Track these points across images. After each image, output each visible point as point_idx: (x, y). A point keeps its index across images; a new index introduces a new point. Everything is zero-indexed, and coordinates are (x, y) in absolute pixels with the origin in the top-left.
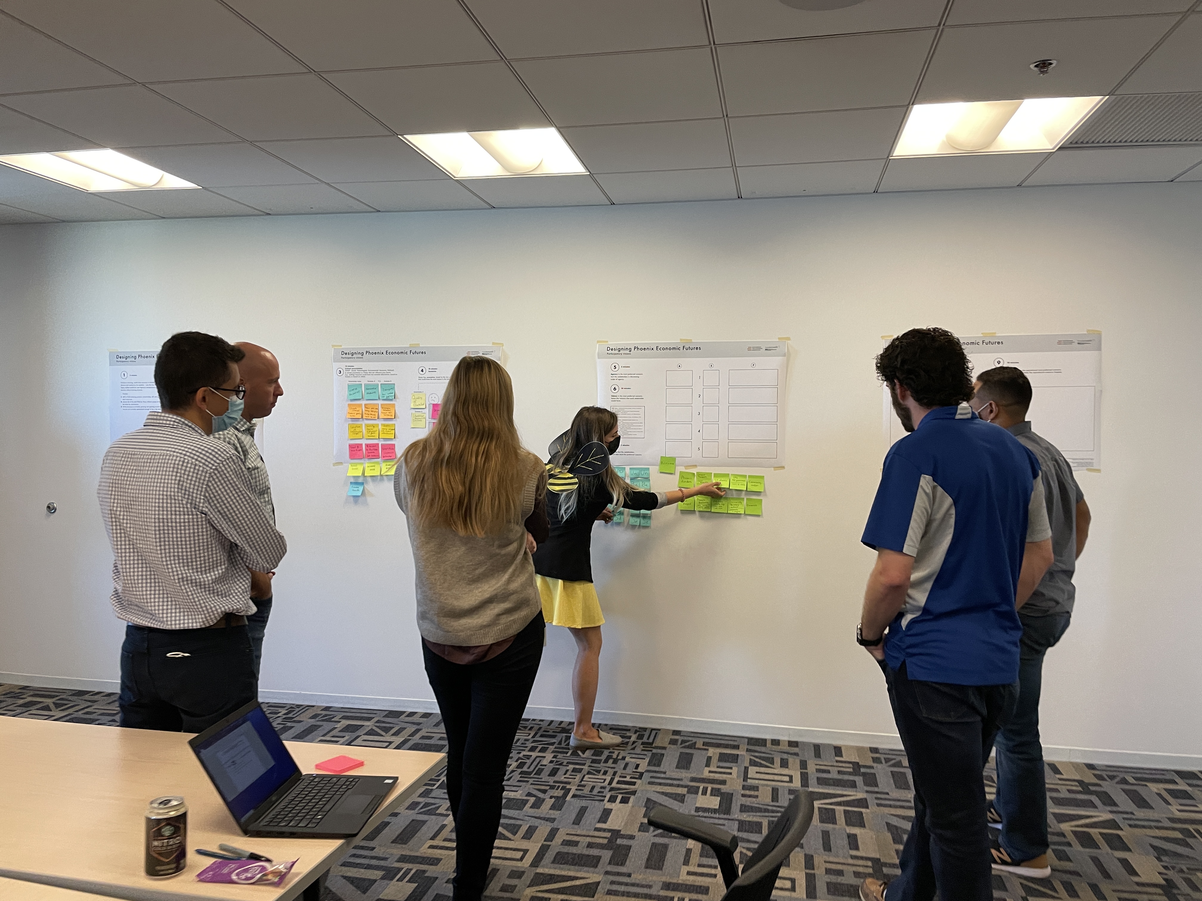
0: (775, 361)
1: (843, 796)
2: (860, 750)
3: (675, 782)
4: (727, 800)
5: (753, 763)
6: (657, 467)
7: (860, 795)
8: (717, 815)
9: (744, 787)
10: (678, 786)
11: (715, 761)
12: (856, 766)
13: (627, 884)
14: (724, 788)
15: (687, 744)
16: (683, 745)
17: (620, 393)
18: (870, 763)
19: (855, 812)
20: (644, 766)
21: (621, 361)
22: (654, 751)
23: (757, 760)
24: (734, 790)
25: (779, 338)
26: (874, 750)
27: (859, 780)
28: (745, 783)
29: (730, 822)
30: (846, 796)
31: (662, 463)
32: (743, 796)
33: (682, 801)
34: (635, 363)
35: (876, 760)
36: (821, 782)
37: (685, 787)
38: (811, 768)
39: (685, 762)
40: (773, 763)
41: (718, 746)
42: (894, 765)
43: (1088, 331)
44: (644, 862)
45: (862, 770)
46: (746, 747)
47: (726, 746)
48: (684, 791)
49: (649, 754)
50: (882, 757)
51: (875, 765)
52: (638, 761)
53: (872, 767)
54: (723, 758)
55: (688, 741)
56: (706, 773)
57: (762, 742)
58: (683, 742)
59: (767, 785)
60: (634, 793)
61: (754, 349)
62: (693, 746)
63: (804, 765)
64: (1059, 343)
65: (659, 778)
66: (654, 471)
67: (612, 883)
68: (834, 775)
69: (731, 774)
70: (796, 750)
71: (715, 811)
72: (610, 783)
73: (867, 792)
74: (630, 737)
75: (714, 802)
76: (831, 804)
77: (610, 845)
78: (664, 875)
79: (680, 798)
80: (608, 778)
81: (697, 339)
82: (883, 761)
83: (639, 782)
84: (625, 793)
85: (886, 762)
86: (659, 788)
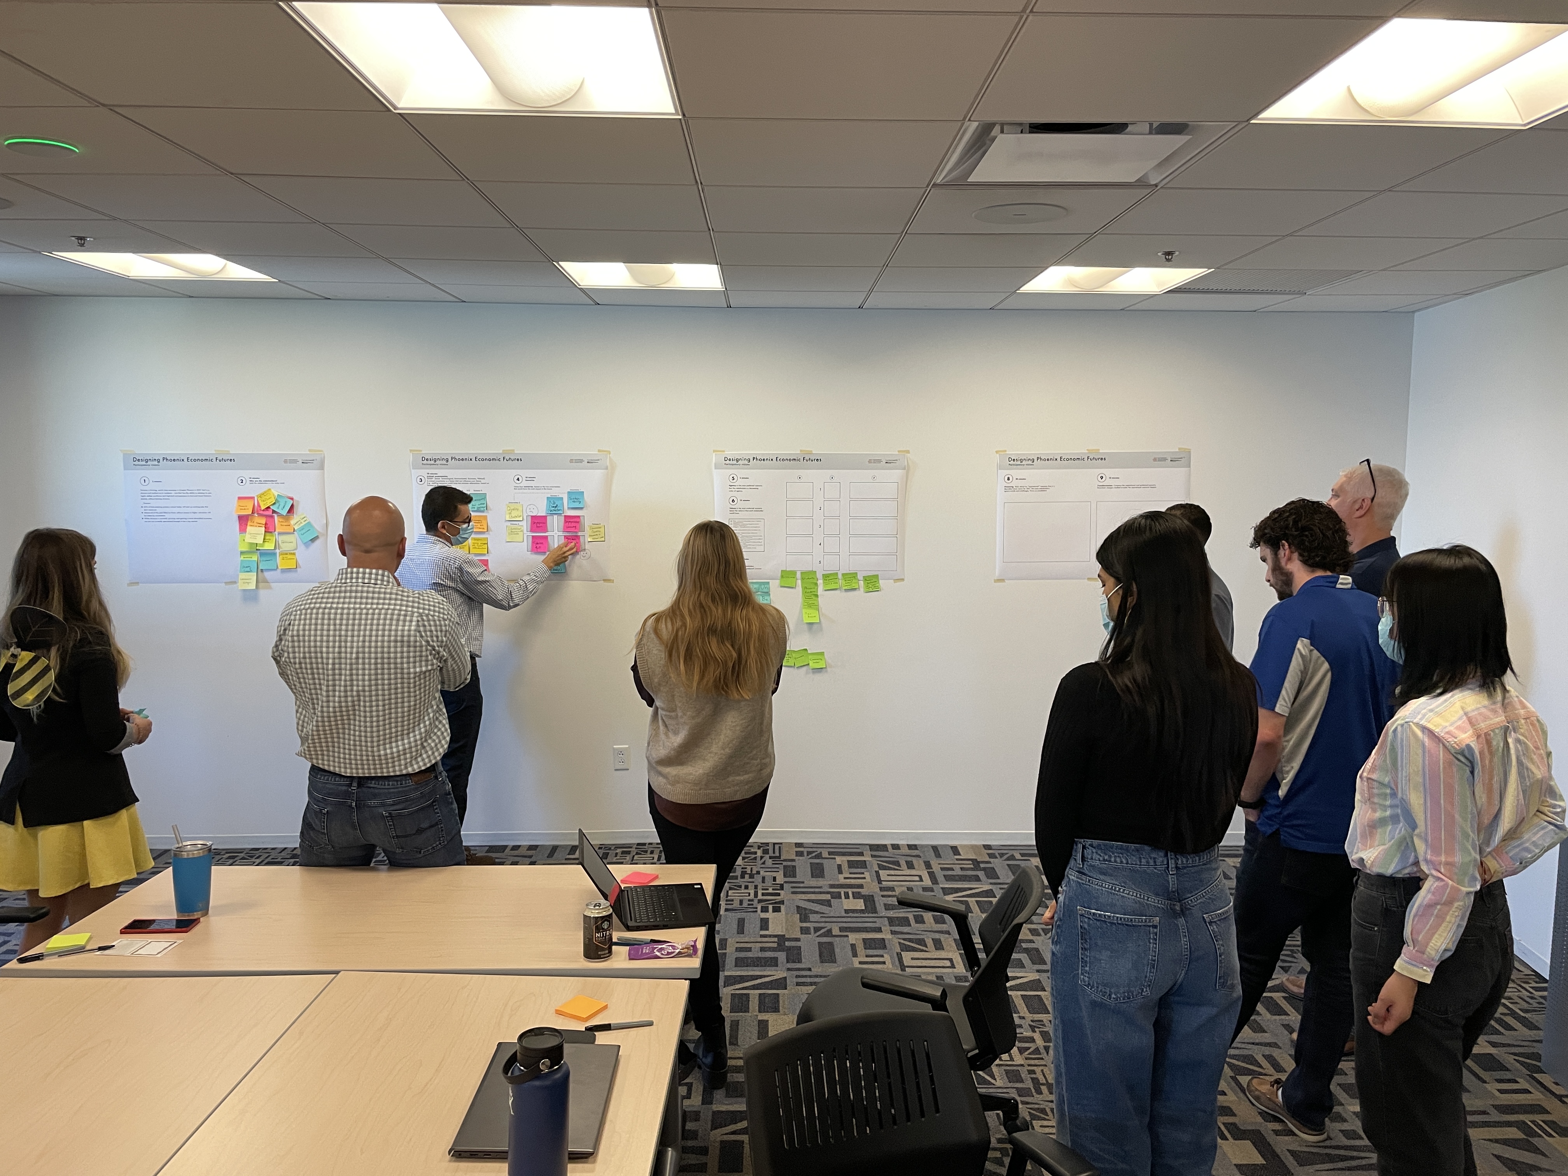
0: (896, 474)
1: (971, 889)
2: (973, 847)
3: (817, 890)
4: (869, 900)
5: (882, 867)
6: (778, 581)
7: (986, 887)
8: (866, 915)
9: (881, 889)
10: (821, 893)
11: (845, 867)
12: (976, 863)
13: (810, 977)
14: (863, 891)
15: (814, 855)
16: (810, 856)
17: (739, 505)
18: (987, 859)
19: (986, 901)
20: (780, 879)
21: (740, 472)
22: (785, 863)
23: (885, 864)
24: (875, 893)
25: (899, 451)
26: (987, 847)
27: (981, 874)
28: (880, 885)
29: (880, 919)
30: (974, 889)
31: (782, 577)
32: (883, 896)
33: (830, 906)
34: (755, 475)
35: (991, 856)
36: (948, 878)
37: (828, 893)
38: (936, 868)
39: (818, 871)
40: (899, 866)
41: (844, 854)
42: (1008, 859)
43: (1179, 449)
44: (818, 958)
45: (982, 865)
46: (870, 853)
47: (851, 854)
48: (828, 897)
49: (781, 867)
50: (996, 852)
51: (992, 860)
52: (774, 874)
53: (989, 862)
54: (851, 864)
55: (814, 852)
56: (841, 879)
57: (884, 847)
58: (809, 853)
59: (902, 886)
60: (782, 902)
61: (874, 462)
62: (819, 856)
63: (928, 865)
64: (1155, 460)
65: (799, 887)
66: (774, 585)
67: (797, 977)
68: (958, 872)
69: (865, 878)
70: (915, 852)
71: (861, 911)
72: (756, 895)
73: (991, 884)
74: (756, 853)
75: (860, 904)
76: (963, 896)
77: (781, 947)
78: (840, 966)
79: (828, 903)
80: (752, 892)
81: (817, 451)
82: (998, 856)
83: (782, 892)
84: (775, 903)
85: (1001, 857)
86: (803, 897)
